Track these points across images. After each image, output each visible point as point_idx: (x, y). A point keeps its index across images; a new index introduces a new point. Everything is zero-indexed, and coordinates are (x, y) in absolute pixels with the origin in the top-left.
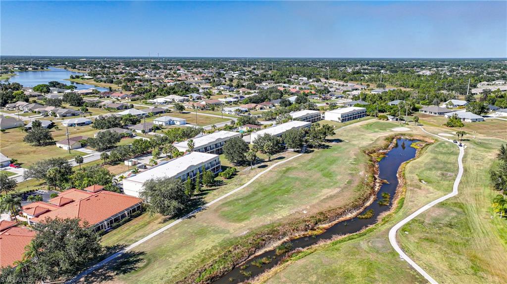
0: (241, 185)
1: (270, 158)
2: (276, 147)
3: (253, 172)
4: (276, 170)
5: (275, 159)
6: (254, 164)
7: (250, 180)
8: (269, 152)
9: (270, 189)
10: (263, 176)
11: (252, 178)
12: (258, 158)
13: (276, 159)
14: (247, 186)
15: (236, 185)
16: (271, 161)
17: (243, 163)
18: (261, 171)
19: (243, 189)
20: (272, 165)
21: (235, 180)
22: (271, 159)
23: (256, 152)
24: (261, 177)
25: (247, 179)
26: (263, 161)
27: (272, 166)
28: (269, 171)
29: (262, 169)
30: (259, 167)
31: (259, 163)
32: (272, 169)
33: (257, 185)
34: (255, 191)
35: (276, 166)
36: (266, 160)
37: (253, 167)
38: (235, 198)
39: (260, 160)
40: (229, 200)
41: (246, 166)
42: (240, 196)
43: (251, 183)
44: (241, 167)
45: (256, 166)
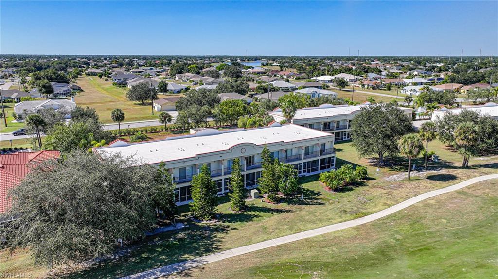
0: (359, 215)
1: (466, 160)
2: (490, 141)
3: (410, 186)
4: (479, 193)
5: (481, 166)
6: (419, 169)
7: (390, 206)
8: (465, 147)
9: (443, 254)
10: (432, 202)
11: (397, 202)
12: (437, 157)
13: (486, 166)
14: (374, 224)
15: (345, 212)
16: (468, 168)
17: (393, 163)
18: (432, 189)
19: (357, 228)
20: (469, 177)
21: (350, 198)
22: (470, 164)
23: (429, 140)
24: (426, 204)
25: (383, 201)
26: (446, 165)
27: (466, 182)
28: (459, 192)
29: (438, 183)
30: (430, 178)
31: (433, 168)
32: (469, 188)
33: (405, 227)
34: (388, 246)
35: (480, 183)
36: (455, 165)
37: (414, 174)
38: (309, 254)
39: (439, 163)
40: (285, 258)
41: (400, 170)
42: (328, 254)
43: (388, 217)
44: (386, 169)
45: (425, 173)
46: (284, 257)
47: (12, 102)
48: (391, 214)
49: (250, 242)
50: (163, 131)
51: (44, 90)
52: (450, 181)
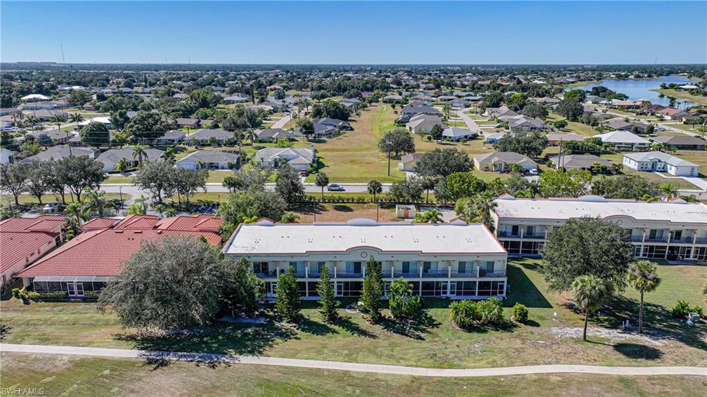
0: (443, 365)
7: (494, 366)
46: (303, 380)
47: (272, 142)
48: (477, 377)
49: (293, 356)
50: (372, 202)
51: (304, 130)
52: (639, 360)
